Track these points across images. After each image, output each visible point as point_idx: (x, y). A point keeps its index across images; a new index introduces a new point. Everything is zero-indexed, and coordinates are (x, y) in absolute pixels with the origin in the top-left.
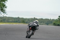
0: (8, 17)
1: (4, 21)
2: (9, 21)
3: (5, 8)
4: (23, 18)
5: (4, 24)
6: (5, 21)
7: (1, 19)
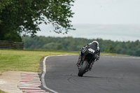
0: (76, 39)
1: (66, 47)
2: (78, 47)
3: (69, 16)
4: (110, 41)
5: (66, 54)
6: (68, 47)
7: (60, 42)
